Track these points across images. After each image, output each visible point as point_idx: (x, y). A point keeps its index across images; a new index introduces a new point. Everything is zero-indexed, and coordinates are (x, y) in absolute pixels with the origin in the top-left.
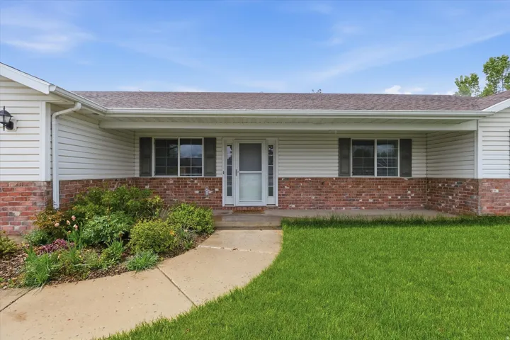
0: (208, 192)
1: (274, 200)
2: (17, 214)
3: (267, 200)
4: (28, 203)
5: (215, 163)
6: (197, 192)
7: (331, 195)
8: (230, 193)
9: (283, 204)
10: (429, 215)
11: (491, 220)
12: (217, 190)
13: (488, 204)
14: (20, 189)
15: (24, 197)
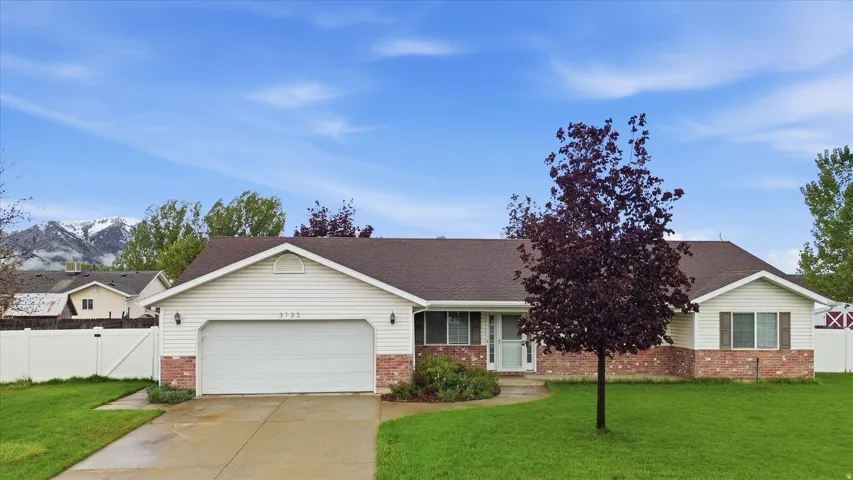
0: (474, 359)
1: (532, 366)
2: (396, 374)
3: (527, 367)
4: (403, 367)
5: (480, 332)
6: (464, 359)
7: (584, 361)
8: (492, 360)
9: (541, 369)
10: (672, 379)
11: (705, 381)
12: (482, 357)
13: (703, 369)
14: (398, 359)
15: (400, 364)
